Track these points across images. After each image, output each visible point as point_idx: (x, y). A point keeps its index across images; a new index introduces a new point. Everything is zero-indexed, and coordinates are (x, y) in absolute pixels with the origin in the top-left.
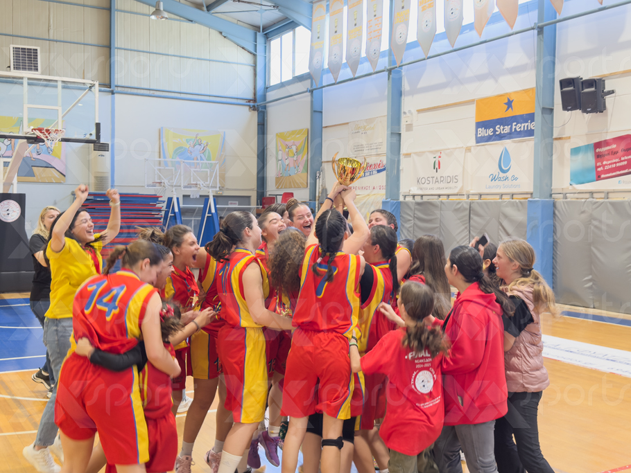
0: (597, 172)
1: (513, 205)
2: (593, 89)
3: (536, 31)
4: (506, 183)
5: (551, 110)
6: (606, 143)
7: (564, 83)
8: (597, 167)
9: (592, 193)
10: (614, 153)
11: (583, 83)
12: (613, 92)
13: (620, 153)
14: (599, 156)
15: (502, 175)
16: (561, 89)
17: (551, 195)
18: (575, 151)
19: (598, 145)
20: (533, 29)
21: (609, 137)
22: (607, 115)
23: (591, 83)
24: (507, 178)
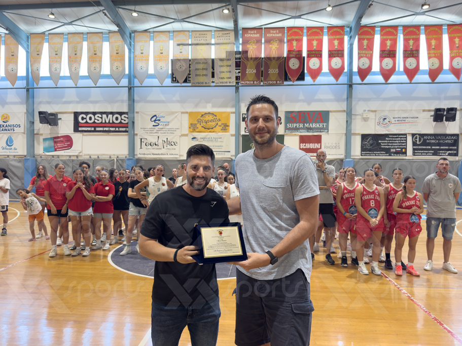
0: (55, 148)
1: (15, 160)
2: (53, 117)
3: (25, 90)
4: (11, 151)
5: (33, 123)
6: (58, 137)
7: (40, 113)
8: (55, 146)
9: (53, 156)
10: (62, 142)
11: (49, 114)
12: (61, 119)
13: (64, 142)
14: (55, 142)
15: (8, 147)
16: (39, 114)
17: (34, 157)
18: (45, 140)
19: (55, 138)
20: (24, 88)
21: (59, 135)
22: (58, 127)
23: (52, 114)
24: (11, 149)
